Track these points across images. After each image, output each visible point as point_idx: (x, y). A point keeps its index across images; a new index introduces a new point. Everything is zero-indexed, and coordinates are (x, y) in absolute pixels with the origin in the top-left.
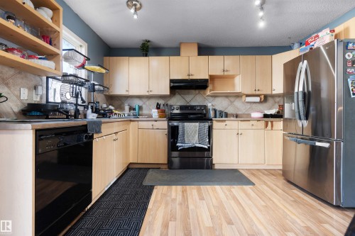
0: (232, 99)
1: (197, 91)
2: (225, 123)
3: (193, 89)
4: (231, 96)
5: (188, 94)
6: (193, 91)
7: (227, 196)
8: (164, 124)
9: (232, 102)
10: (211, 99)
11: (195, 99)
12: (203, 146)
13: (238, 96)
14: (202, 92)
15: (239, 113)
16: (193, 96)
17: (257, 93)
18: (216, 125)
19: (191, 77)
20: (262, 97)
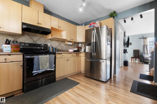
0: (60, 42)
1: (41, 35)
2: (62, 55)
3: (39, 33)
4: (60, 41)
5: (35, 36)
6: (39, 35)
7: (75, 96)
8: (19, 57)
9: (60, 44)
10: (50, 41)
11: (40, 40)
12: (51, 69)
13: (63, 41)
14: (45, 36)
15: (63, 49)
16: (38, 38)
17: (72, 41)
18: (57, 56)
19: (40, 25)
20: (73, 43)
